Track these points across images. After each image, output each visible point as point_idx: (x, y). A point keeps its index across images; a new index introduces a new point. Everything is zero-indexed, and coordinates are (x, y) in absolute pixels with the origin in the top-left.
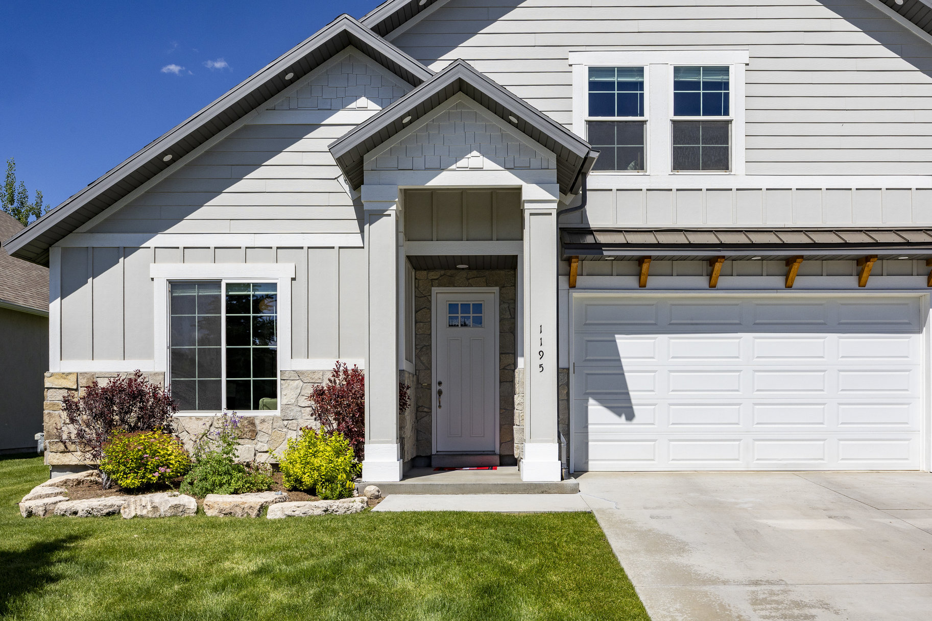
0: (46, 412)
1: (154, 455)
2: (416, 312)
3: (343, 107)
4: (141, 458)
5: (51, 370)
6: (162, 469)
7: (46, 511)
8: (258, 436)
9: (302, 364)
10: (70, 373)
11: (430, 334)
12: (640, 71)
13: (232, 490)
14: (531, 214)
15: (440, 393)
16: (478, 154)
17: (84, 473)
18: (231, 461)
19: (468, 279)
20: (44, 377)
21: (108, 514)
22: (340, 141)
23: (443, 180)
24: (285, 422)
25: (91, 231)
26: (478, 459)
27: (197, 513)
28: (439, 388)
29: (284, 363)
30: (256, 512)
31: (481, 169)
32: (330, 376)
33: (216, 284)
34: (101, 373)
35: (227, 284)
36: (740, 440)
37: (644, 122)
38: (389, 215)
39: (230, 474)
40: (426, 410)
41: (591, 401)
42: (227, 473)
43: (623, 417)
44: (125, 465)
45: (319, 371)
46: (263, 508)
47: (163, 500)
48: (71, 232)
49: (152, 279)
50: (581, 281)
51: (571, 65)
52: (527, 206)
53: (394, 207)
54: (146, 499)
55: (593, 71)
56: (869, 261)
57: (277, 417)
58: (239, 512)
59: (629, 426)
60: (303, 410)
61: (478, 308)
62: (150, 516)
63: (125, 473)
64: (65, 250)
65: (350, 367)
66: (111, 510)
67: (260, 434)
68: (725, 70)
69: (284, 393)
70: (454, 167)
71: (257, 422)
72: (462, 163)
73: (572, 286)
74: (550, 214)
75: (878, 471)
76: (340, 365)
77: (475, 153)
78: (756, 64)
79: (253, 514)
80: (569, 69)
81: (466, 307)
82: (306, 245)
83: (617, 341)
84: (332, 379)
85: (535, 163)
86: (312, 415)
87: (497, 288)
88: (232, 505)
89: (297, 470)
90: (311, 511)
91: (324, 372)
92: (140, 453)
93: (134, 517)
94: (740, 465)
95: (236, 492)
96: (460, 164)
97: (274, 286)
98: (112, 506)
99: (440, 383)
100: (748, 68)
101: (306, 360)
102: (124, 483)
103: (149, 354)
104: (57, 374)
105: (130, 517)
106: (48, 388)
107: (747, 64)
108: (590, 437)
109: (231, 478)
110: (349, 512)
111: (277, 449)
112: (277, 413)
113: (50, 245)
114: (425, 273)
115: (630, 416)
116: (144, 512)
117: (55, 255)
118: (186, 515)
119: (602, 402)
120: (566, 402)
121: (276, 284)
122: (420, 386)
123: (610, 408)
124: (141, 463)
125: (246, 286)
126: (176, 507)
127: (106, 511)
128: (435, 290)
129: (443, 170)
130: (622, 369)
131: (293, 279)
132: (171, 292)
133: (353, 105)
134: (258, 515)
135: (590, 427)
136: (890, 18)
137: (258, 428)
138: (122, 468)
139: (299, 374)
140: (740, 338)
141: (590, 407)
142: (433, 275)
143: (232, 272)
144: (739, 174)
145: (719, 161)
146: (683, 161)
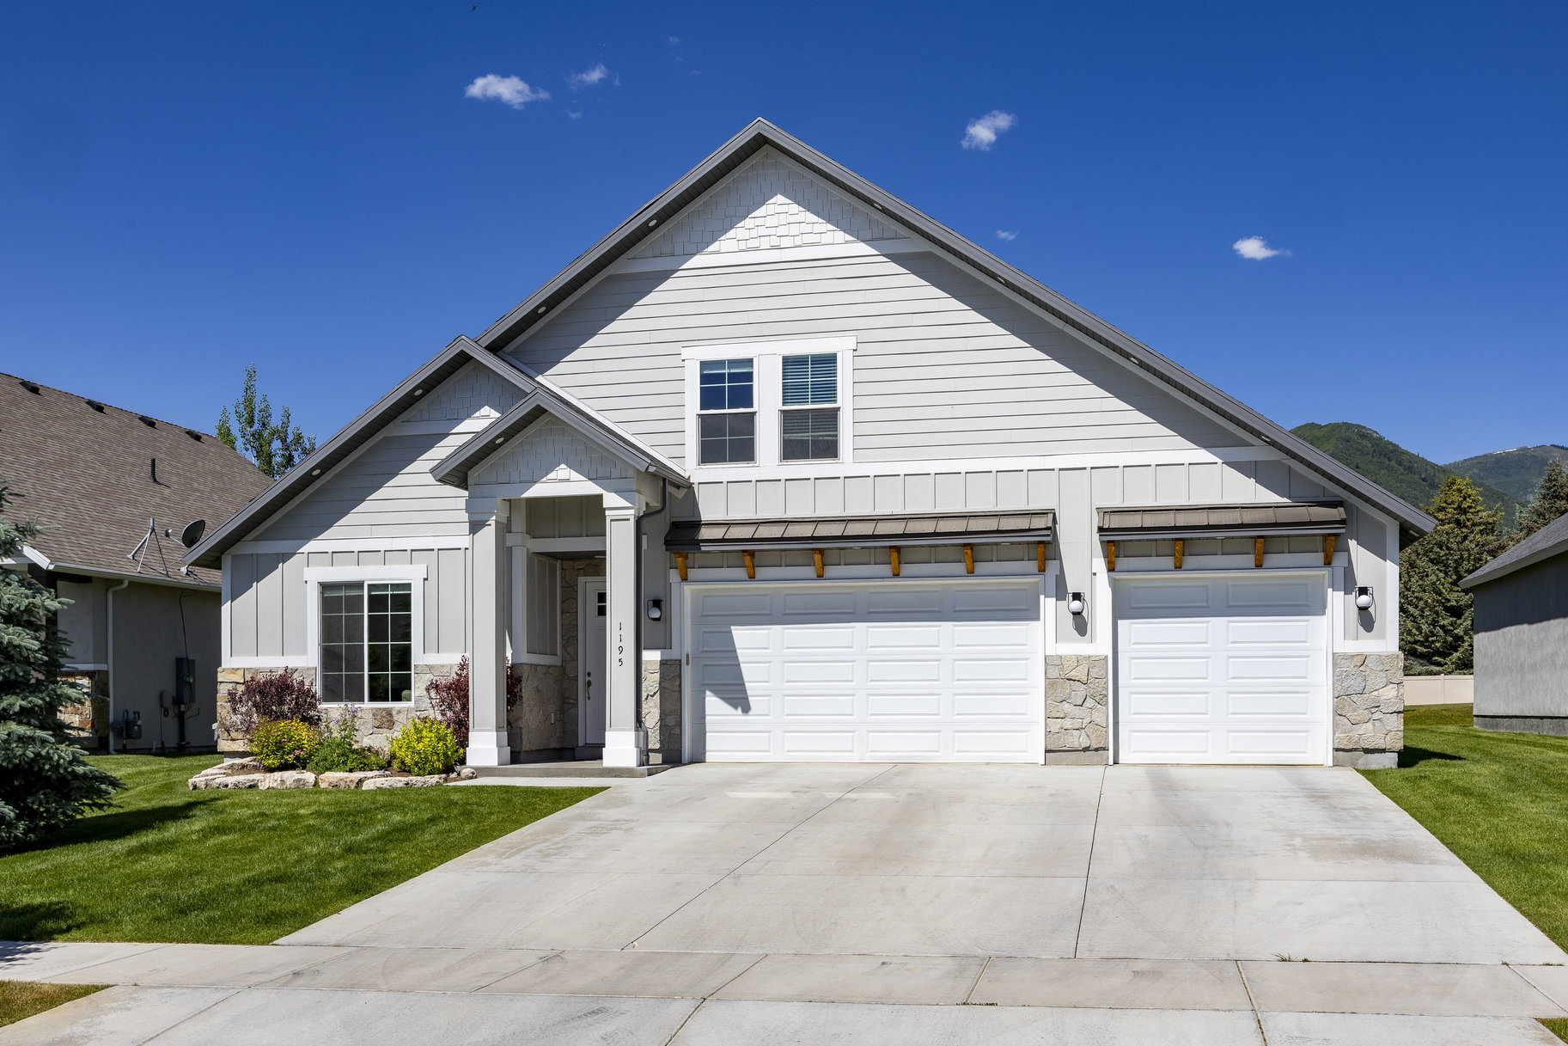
0: (219, 704)
1: (291, 740)
2: (563, 602)
3: (469, 416)
4: (280, 742)
5: (224, 665)
6: (297, 752)
7: (207, 785)
8: (395, 727)
9: (432, 659)
10: (238, 669)
11: (577, 625)
12: (750, 362)
13: (348, 769)
14: (611, 520)
15: (589, 683)
16: (566, 467)
17: (248, 759)
18: (350, 745)
20: (217, 672)
21: (250, 787)
22: (443, 462)
23: (537, 491)
25: (256, 539)
27: (314, 786)
28: (588, 679)
29: (418, 658)
30: (355, 785)
31: (568, 480)
32: (456, 669)
33: (360, 585)
34: (263, 668)
35: (369, 585)
36: (854, 732)
37: (755, 413)
38: (490, 525)
39: (348, 757)
40: (572, 701)
41: (708, 693)
42: (346, 756)
43: (740, 709)
44: (268, 749)
45: (447, 666)
46: (361, 781)
47: (290, 776)
48: (239, 541)
49: (306, 582)
50: (692, 573)
51: (683, 360)
52: (607, 513)
53: (494, 518)
54: (277, 775)
55: (704, 365)
57: (412, 709)
58: (343, 785)
59: (745, 718)
60: (433, 701)
62: (279, 789)
63: (267, 755)
64: (234, 557)
66: (252, 784)
67: (397, 723)
68: (833, 358)
69: (416, 686)
70: (544, 479)
71: (394, 713)
72: (552, 475)
73: (685, 579)
74: (628, 520)
75: (988, 764)
76: (465, 660)
77: (563, 466)
78: (863, 349)
80: (681, 364)
82: (436, 547)
83: (733, 632)
84: (459, 672)
85: (616, 473)
92: (279, 738)
93: (267, 788)
95: (351, 771)
96: (549, 476)
97: (408, 586)
98: (253, 781)
99: (589, 674)
100: (856, 353)
101: (436, 654)
103: (302, 651)
104: (228, 669)
105: (264, 789)
106: (221, 682)
107: (854, 350)
108: (708, 729)
109: (347, 760)
112: (411, 704)
113: (222, 553)
114: (571, 562)
115: (746, 709)
116: (275, 785)
117: (227, 561)
118: (306, 788)
119: (717, 693)
120: (677, 693)
121: (410, 584)
122: (567, 677)
123: (726, 700)
124: (279, 746)
125: (386, 586)
126: (300, 781)
127: (249, 784)
128: (581, 580)
129: (536, 482)
130: (738, 660)
131: (425, 579)
132: (323, 593)
133: (477, 414)
134: (356, 787)
135: (707, 718)
137: (395, 718)
138: (265, 750)
139: (430, 668)
140: (853, 627)
141: (707, 699)
142: (579, 565)
143: (372, 574)
144: (846, 463)
145: (828, 449)
146: (792, 450)
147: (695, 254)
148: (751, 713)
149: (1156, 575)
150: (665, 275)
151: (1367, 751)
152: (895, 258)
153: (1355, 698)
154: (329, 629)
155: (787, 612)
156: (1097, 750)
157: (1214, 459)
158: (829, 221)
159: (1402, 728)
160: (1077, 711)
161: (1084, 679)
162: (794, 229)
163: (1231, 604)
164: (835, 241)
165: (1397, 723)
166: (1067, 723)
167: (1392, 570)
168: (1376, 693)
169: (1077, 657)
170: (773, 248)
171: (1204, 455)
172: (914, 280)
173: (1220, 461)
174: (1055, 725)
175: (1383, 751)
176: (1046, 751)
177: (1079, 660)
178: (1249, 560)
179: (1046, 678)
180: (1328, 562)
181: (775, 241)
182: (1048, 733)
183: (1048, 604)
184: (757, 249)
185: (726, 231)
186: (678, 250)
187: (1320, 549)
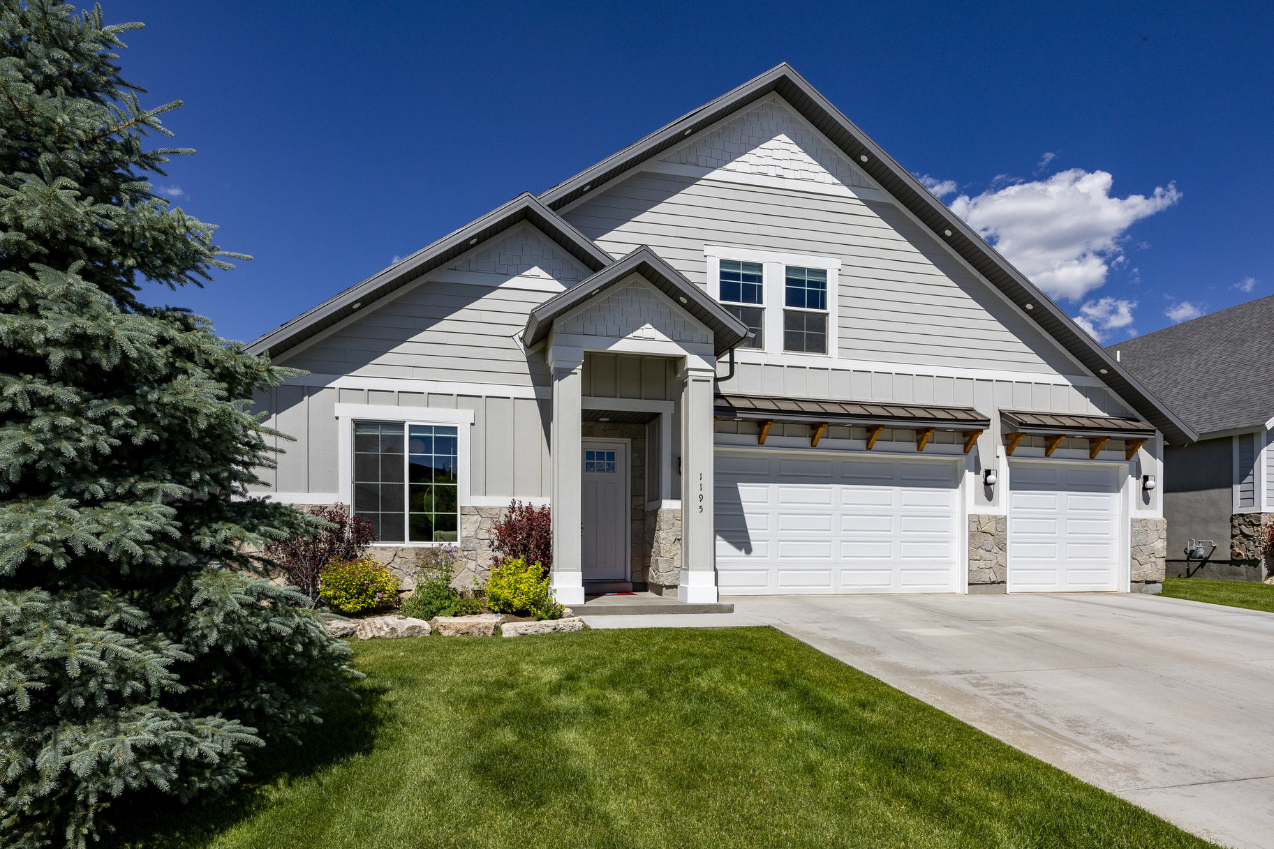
1: (372, 581)
3: (518, 273)
4: (363, 585)
6: (380, 595)
9: (480, 501)
12: (759, 267)
13: (455, 613)
14: (694, 380)
16: (651, 326)
19: (605, 431)
21: (344, 636)
23: (622, 346)
24: (466, 553)
26: (615, 586)
27: (435, 633)
29: (464, 498)
30: (492, 631)
31: (653, 339)
32: (506, 512)
33: (400, 425)
35: (410, 425)
36: (830, 570)
37: (763, 309)
38: (576, 373)
39: (450, 599)
42: (448, 598)
43: (743, 551)
44: (346, 591)
45: (496, 508)
46: (497, 628)
49: (337, 418)
51: (705, 256)
52: (690, 373)
53: (579, 366)
55: (724, 263)
56: (929, 431)
57: (458, 548)
58: (476, 632)
59: (748, 558)
60: (481, 542)
61: (611, 456)
62: (388, 636)
63: (346, 599)
65: (525, 504)
66: (345, 632)
68: (824, 273)
69: (464, 526)
70: (631, 336)
71: (439, 552)
72: (637, 333)
74: (709, 381)
75: (929, 594)
76: (515, 503)
77: (648, 325)
78: (846, 271)
79: (490, 634)
80: (704, 259)
81: (600, 455)
82: (484, 394)
83: (739, 488)
84: (509, 514)
85: (696, 337)
86: (490, 546)
87: (630, 439)
88: (468, 625)
89: (506, 594)
90: (542, 630)
91: (501, 509)
93: (371, 638)
94: (830, 590)
97: (454, 430)
98: (344, 628)
100: (841, 273)
101: (484, 497)
102: (347, 607)
103: (333, 487)
105: (366, 638)
107: (840, 270)
110: (573, 630)
111: (458, 577)
112: (457, 544)
115: (749, 551)
116: (382, 633)
118: (421, 635)
119: (727, 539)
121: (457, 428)
123: (731, 543)
124: (362, 589)
125: (428, 428)
126: (413, 628)
127: (339, 633)
129: (622, 338)
130: (742, 511)
131: (472, 424)
132: (356, 430)
133: (527, 273)
134: (495, 633)
136: (939, 245)
138: (344, 593)
139: (478, 510)
140: (831, 488)
143: (412, 415)
144: (833, 357)
145: (818, 345)
146: (792, 343)
147: (716, 169)
148: (752, 554)
149: (1034, 459)
150: (690, 181)
151: (1148, 582)
152: (869, 204)
153: (1142, 548)
154: (363, 467)
155: (782, 473)
156: (999, 583)
157: (1067, 382)
158: (821, 164)
159: (1165, 568)
160: (986, 555)
161: (993, 532)
162: (795, 165)
163: (1069, 483)
164: (825, 182)
165: (1161, 564)
166: (982, 564)
167: (1159, 465)
168: (1152, 545)
169: (988, 515)
170: (778, 176)
171: (1061, 379)
172: (881, 222)
173: (1070, 384)
174: (975, 565)
175: (1154, 582)
176: (969, 585)
177: (990, 518)
178: (1086, 453)
179: (969, 531)
180: (1128, 458)
181: (780, 172)
182: (970, 571)
183: (969, 477)
184: (765, 175)
185: (741, 154)
186: (702, 161)
187: (1124, 449)
